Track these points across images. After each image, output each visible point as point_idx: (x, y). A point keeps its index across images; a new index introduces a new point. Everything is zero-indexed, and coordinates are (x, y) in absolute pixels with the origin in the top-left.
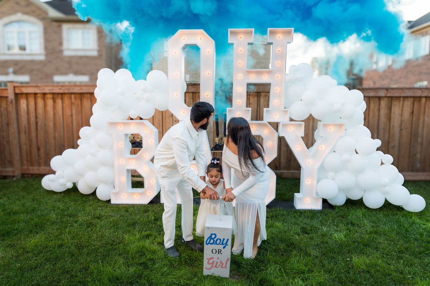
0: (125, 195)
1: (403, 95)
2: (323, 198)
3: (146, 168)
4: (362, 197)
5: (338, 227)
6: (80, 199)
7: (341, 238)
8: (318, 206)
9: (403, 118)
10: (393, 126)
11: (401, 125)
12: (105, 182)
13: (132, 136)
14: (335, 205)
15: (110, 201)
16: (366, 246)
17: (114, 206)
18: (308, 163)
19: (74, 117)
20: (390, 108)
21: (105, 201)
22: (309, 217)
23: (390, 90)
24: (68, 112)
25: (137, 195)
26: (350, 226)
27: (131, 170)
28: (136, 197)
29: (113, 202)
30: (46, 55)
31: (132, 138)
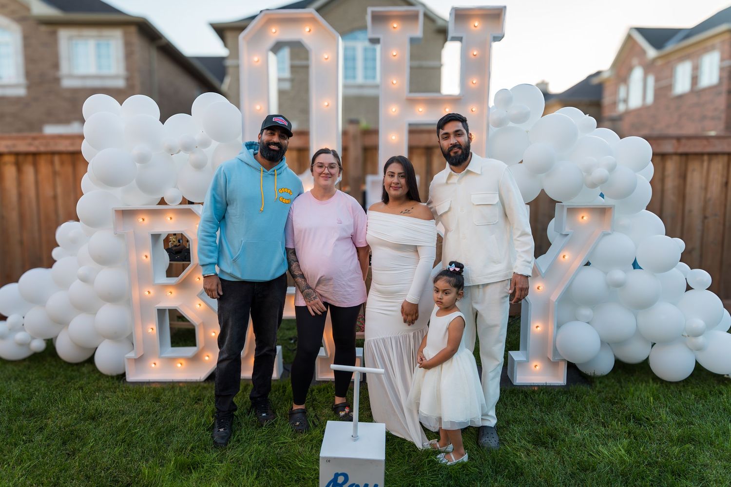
0: (157, 362)
1: (709, 149)
2: (568, 361)
3: (200, 305)
4: (648, 358)
5: (608, 427)
6: (63, 373)
7: (621, 457)
8: (559, 378)
9: (709, 195)
10: (690, 211)
11: (704, 209)
12: (114, 337)
13: (175, 237)
14: (592, 374)
15: (123, 376)
16: (679, 476)
17: (131, 387)
18: (537, 288)
19: (60, 202)
20: (683, 176)
21: (112, 377)
22: (542, 404)
23: (683, 141)
24: (48, 191)
25: (183, 362)
26: (631, 424)
27: (169, 309)
28: (179, 365)
29: (130, 378)
30: (29, 87)
31: (174, 242)
